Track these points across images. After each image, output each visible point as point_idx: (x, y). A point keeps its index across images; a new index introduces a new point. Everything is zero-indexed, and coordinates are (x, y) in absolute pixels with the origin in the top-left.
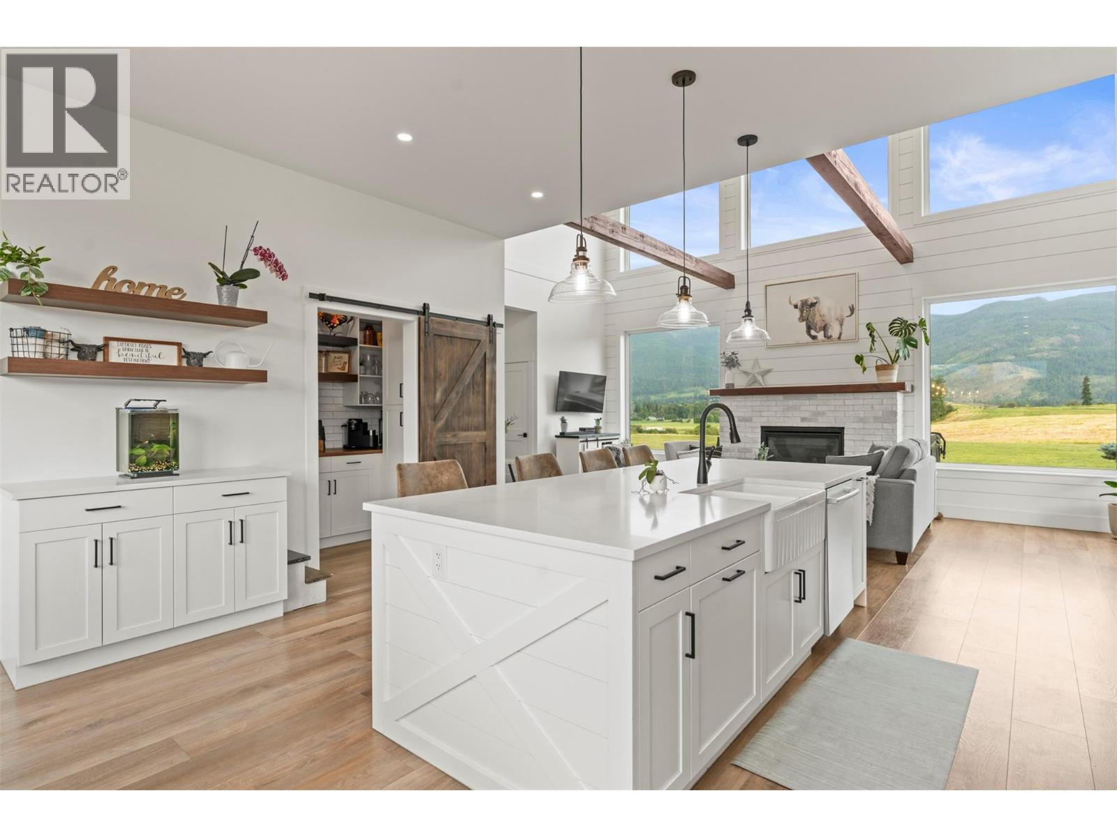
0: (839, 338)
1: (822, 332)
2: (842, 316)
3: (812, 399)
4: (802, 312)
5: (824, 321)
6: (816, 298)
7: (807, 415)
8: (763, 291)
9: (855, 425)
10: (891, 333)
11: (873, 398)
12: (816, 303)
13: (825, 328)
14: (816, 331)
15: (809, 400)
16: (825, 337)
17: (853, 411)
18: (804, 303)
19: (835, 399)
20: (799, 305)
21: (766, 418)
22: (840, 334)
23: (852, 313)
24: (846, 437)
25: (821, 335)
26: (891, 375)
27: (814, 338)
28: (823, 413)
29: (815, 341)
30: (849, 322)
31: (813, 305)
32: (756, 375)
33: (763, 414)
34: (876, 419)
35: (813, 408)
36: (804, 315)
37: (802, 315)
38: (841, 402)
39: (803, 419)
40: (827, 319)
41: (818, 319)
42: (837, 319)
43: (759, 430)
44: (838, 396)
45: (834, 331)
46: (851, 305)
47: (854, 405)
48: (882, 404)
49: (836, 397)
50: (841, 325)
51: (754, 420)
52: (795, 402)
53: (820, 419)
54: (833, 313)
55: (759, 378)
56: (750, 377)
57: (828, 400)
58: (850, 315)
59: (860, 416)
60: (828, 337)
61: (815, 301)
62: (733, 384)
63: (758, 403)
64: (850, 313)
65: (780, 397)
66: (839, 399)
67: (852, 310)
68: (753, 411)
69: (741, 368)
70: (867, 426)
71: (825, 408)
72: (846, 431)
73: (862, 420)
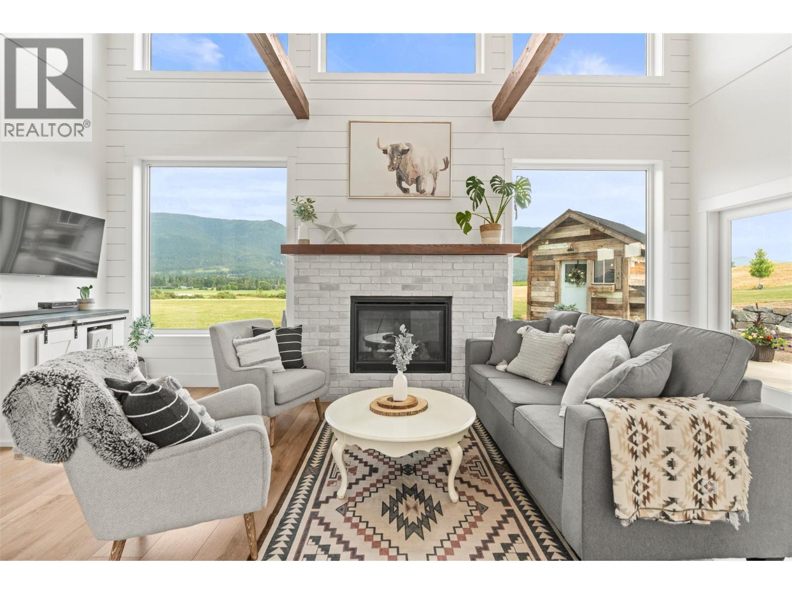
0: (433, 194)
1: (414, 185)
2: (436, 169)
3: (416, 262)
4: (392, 159)
5: (416, 172)
6: (408, 145)
7: (409, 281)
8: (345, 128)
9: (464, 294)
10: (494, 190)
11: (483, 262)
12: (408, 150)
13: (417, 181)
14: (407, 183)
15: (413, 262)
16: (418, 191)
17: (463, 276)
18: (395, 148)
19: (443, 262)
20: (389, 150)
21: (359, 285)
22: (434, 190)
23: (446, 167)
24: (454, 308)
25: (413, 188)
26: (498, 236)
27: (405, 191)
28: (429, 279)
29: (407, 195)
30: (443, 176)
31: (405, 152)
32: (337, 230)
33: (354, 280)
34: (487, 287)
35: (418, 273)
36: (395, 162)
37: (392, 163)
38: (449, 266)
39: (405, 287)
40: (420, 171)
41: (409, 169)
42: (430, 172)
43: (349, 302)
44: (446, 258)
45: (427, 186)
46: (445, 158)
47: (463, 270)
48: (493, 269)
49: (444, 260)
50: (435, 179)
51: (342, 287)
52: (395, 265)
53: (425, 287)
54: (426, 164)
55: (341, 234)
56: (330, 232)
57: (436, 262)
58: (445, 169)
59: (470, 282)
60: (420, 191)
61: (407, 148)
62: (309, 241)
63: (348, 266)
64: (443, 167)
65: (377, 258)
66: (447, 262)
67: (447, 163)
68: (340, 276)
69: (316, 221)
70: (477, 295)
71: (431, 273)
72: (454, 301)
73: (471, 288)
